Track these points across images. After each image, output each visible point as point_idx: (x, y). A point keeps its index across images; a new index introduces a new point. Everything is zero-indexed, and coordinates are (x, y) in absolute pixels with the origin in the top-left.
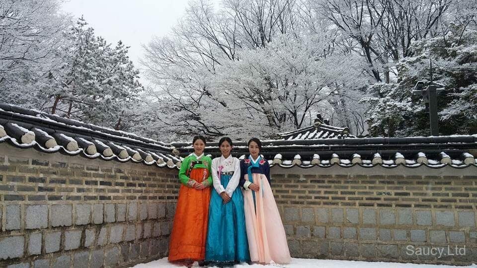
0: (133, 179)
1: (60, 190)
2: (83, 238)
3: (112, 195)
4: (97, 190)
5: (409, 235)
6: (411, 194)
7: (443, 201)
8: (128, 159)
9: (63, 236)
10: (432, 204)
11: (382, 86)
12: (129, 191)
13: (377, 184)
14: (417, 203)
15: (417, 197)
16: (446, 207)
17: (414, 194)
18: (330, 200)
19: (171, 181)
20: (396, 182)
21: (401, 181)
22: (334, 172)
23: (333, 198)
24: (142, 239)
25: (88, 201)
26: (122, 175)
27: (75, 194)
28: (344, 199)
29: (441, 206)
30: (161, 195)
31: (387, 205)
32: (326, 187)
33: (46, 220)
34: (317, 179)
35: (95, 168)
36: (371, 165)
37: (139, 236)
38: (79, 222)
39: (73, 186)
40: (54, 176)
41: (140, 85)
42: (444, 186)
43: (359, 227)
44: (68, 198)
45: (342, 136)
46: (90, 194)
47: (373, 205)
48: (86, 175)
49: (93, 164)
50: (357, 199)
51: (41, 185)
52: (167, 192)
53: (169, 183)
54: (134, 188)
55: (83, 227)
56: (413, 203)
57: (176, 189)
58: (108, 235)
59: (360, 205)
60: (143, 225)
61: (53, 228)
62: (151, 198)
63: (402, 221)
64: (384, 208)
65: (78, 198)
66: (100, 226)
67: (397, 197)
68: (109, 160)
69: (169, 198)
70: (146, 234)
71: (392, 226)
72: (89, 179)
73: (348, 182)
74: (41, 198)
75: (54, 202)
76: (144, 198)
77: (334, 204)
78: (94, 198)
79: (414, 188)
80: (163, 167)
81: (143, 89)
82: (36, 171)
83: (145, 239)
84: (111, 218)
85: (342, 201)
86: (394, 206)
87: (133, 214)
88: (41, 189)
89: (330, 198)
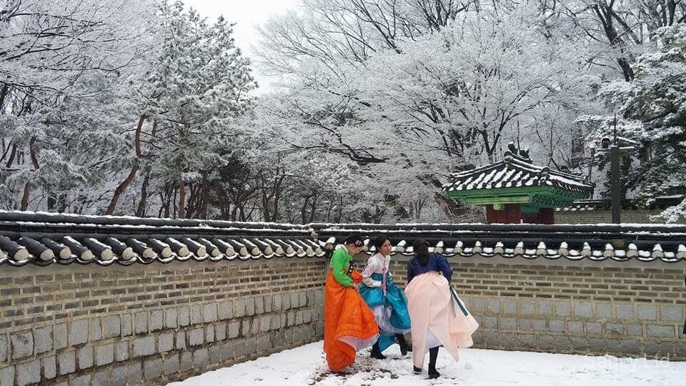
0: (277, 273)
1: (224, 290)
2: (241, 327)
3: (260, 289)
4: (249, 286)
5: (547, 325)
6: (552, 284)
7: (582, 292)
8: (272, 255)
9: (227, 327)
10: (571, 295)
11: (614, 92)
12: (274, 284)
13: (519, 274)
14: (557, 294)
15: (557, 288)
16: (585, 298)
17: (555, 285)
18: (472, 289)
19: (311, 269)
20: (537, 272)
21: (543, 271)
22: (476, 261)
23: (475, 287)
24: (286, 327)
25: (243, 297)
26: (268, 269)
27: (233, 291)
28: (486, 288)
29: (581, 298)
30: (302, 284)
31: (528, 296)
32: (469, 276)
33: (216, 316)
34: (460, 267)
35: (246, 267)
36: (512, 255)
37: (283, 325)
38: (238, 315)
39: (231, 285)
40: (220, 279)
41: (251, 79)
42: (584, 278)
43: (499, 316)
44: (230, 296)
45: (539, 179)
46: (244, 291)
47: (514, 295)
48: (240, 274)
49: (245, 264)
50: (499, 288)
51: (211, 287)
52: (306, 281)
53: (309, 271)
54: (278, 280)
55: (241, 319)
56: (553, 294)
57: (316, 277)
58: (259, 324)
59: (503, 294)
60: (287, 315)
61: (221, 321)
62: (292, 288)
63: (541, 311)
64: (524, 298)
65: (236, 295)
66: (252, 317)
67: (538, 287)
68: (257, 259)
69: (309, 286)
70: (290, 323)
71: (532, 317)
72: (243, 277)
73: (491, 271)
74: (212, 298)
75: (221, 300)
76: (287, 289)
77: (476, 293)
78: (247, 293)
79: (556, 279)
80: (304, 257)
81: (257, 86)
82: (207, 276)
83: (289, 327)
84: (260, 310)
85: (484, 290)
86: (534, 296)
87: (278, 305)
88: (211, 290)
89: (473, 287)
